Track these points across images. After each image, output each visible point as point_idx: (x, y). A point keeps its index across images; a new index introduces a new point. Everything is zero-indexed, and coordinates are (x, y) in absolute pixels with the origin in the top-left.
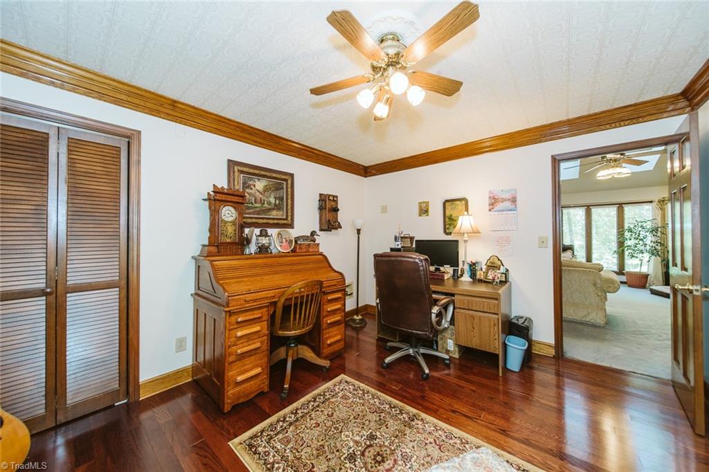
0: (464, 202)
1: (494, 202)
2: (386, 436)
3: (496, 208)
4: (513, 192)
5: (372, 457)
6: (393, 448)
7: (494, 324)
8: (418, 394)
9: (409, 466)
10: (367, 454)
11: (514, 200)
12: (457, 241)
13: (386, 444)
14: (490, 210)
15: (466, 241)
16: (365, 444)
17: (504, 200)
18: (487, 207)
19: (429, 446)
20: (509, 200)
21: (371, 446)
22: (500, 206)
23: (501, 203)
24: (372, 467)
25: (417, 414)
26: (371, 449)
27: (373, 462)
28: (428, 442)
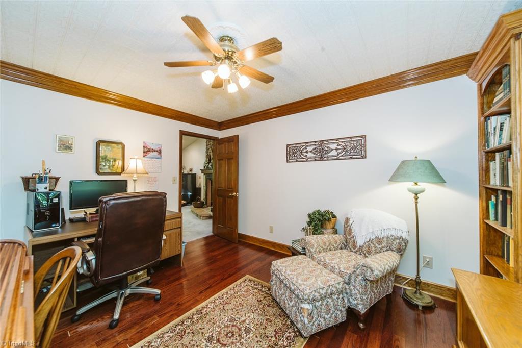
0: (120, 146)
1: (147, 151)
2: (211, 329)
3: (148, 156)
4: (160, 146)
5: (228, 339)
6: (223, 326)
7: (179, 235)
8: (174, 307)
9: (238, 319)
10: (225, 343)
11: (160, 152)
12: (126, 181)
13: (219, 330)
14: (144, 157)
15: (135, 181)
16: (215, 344)
17: (153, 151)
18: (142, 154)
19: (226, 308)
20: (157, 151)
21: (218, 341)
22: (151, 154)
23: (152, 153)
24: (236, 339)
25: (196, 309)
26: (221, 340)
27: (232, 338)
28: (222, 308)
